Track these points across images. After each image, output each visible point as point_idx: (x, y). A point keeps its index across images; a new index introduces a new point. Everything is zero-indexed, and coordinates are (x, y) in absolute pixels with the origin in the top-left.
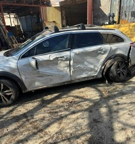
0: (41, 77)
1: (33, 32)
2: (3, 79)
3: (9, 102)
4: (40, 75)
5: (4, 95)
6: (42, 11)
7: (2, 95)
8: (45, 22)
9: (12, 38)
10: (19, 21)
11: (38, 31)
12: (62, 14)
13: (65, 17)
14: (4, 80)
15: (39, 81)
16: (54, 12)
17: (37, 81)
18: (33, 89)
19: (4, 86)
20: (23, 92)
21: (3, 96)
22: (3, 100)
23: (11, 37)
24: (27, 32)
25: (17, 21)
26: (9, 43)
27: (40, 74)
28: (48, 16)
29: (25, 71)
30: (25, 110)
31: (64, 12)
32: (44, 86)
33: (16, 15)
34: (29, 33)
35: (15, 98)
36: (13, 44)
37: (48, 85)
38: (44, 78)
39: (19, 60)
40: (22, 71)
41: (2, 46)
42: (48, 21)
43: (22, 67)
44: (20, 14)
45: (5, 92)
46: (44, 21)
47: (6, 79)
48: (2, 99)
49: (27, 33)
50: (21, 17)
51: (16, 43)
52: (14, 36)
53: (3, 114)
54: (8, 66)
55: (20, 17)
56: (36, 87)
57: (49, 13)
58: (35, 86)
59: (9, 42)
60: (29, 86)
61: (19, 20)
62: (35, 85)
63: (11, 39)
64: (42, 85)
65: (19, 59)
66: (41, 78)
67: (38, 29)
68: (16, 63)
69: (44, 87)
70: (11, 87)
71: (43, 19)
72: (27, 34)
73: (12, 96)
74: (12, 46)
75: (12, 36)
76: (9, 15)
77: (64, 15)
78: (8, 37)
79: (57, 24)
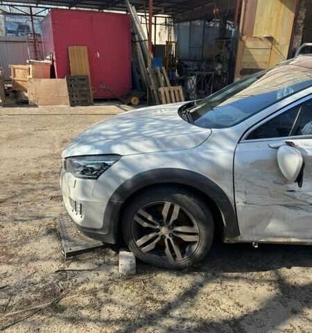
0: (294, 207)
1: (203, 60)
2: (184, 194)
3: (182, 260)
4: (293, 202)
5: (173, 236)
6: (245, 10)
7: (167, 236)
8: (244, 38)
9: (159, 72)
10: (172, 32)
11: (219, 59)
12: (296, 19)
13: (302, 27)
14: (185, 196)
15: (282, 218)
16: (276, 13)
17: (277, 218)
18: (255, 239)
19: (181, 211)
20: (226, 240)
21: (169, 240)
22: (167, 250)
23: (158, 68)
24: (188, 60)
25: (169, 33)
26: (151, 84)
27: (294, 198)
28: (256, 21)
29: (252, 182)
30: (231, 303)
31: (302, 14)
32: (294, 237)
33: (169, 18)
34: (191, 63)
35: (201, 255)
36: (160, 86)
37: (305, 238)
38: (303, 213)
39: (238, 143)
40: (244, 179)
41: (133, 89)
42: (254, 36)
43: (248, 166)
44: (179, 16)
45: (179, 229)
46: (243, 35)
47: (189, 195)
48: (165, 247)
49: (186, 63)
50: (181, 24)
51: (166, 85)
52: (163, 68)
53: (167, 297)
54: (207, 157)
55: (176, 24)
56: (266, 236)
57: (261, 15)
58: (265, 231)
59: (152, 80)
60: (250, 227)
61: (174, 31)
62: (264, 228)
63: (156, 74)
64: (287, 234)
65: (240, 140)
66: (293, 211)
67: (219, 55)
68: (231, 151)
69: (293, 240)
70: (199, 219)
71: (243, 30)
72: (186, 66)
73: (195, 247)
74: (157, 91)
75: (161, 67)
76: (155, 17)
77: (301, 21)
78: (152, 67)
79: (278, 44)
